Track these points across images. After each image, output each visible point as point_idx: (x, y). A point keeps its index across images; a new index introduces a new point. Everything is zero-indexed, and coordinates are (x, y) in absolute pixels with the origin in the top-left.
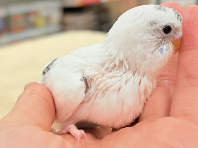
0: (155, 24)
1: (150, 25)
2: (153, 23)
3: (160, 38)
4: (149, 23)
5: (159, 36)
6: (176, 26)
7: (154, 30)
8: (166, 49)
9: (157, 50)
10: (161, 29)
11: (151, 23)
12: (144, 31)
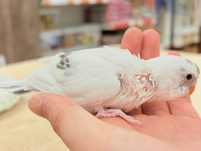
0: (184, 71)
1: (181, 70)
2: (183, 70)
3: (183, 81)
4: (181, 68)
5: (183, 80)
6: (195, 76)
7: (182, 75)
8: (185, 90)
9: (179, 89)
10: (186, 75)
11: (182, 69)
12: (177, 72)
